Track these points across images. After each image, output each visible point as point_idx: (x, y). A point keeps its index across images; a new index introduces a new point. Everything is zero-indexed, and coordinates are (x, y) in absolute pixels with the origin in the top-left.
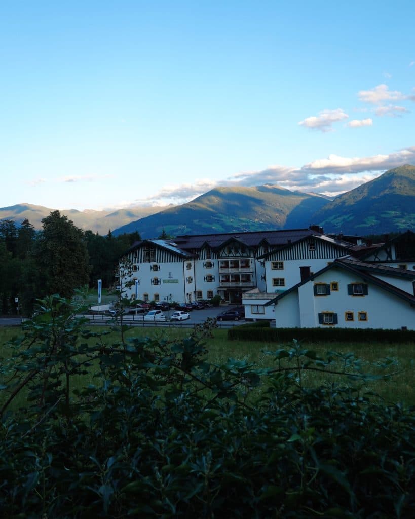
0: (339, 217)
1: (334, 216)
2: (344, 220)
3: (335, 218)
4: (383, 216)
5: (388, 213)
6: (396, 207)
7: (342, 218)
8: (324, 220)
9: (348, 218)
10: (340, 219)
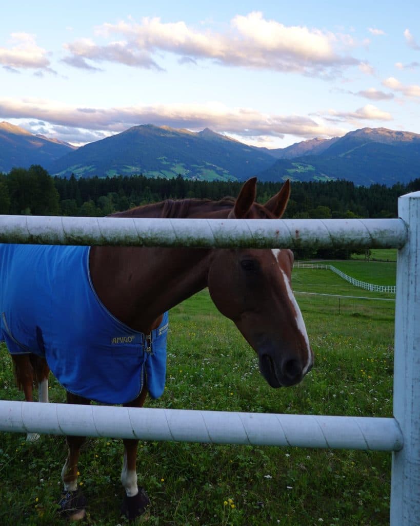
0: (81, 167)
1: (75, 166)
2: (85, 171)
3: (78, 168)
4: (124, 170)
5: (128, 168)
6: (137, 163)
7: (84, 169)
8: (65, 169)
9: (90, 169)
10: (82, 170)
